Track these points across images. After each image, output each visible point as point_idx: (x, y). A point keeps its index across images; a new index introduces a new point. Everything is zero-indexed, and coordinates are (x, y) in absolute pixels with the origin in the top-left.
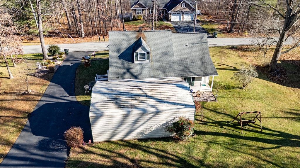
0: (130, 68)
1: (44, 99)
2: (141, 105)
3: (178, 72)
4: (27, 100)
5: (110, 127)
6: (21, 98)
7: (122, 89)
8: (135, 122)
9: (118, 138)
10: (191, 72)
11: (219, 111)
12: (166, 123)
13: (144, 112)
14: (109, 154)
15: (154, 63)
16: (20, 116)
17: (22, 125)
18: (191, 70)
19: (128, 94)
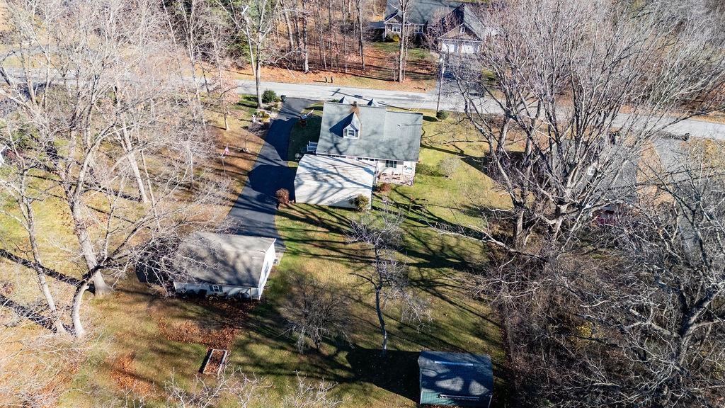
0: (338, 143)
1: (259, 159)
2: (332, 181)
3: (381, 154)
4: (245, 158)
5: (309, 193)
6: (240, 155)
7: (321, 166)
8: (326, 193)
9: (313, 202)
10: (394, 155)
11: (406, 195)
12: (350, 197)
13: (333, 186)
14: (305, 212)
15: (362, 141)
16: (241, 173)
17: (244, 181)
18: (395, 154)
19: (325, 171)
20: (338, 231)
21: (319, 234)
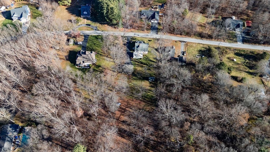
0: (137, 49)
11: (146, 56)
14: (135, 60)
20: (139, 63)
21: (137, 63)
